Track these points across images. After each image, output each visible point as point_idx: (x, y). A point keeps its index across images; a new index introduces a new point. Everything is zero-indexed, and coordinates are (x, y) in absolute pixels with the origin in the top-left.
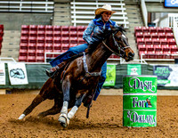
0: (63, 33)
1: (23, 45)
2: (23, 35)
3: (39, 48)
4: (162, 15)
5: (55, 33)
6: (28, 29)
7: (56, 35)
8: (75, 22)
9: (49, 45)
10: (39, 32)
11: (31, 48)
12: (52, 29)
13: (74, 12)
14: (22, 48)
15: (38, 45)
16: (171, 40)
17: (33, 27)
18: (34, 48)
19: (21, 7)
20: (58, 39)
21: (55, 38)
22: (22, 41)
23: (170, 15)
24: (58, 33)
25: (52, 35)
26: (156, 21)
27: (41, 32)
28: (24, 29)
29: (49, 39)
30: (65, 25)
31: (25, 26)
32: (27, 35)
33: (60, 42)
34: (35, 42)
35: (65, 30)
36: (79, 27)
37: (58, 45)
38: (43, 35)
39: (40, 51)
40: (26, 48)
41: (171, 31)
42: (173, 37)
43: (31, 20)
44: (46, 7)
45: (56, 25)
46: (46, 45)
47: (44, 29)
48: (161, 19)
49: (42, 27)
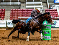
0: (23, 11)
1: (11, 15)
2: (11, 12)
3: (16, 16)
4: (54, 5)
5: (21, 11)
6: (13, 10)
7: (21, 12)
8: (27, 8)
9: (19, 15)
10: (16, 11)
11: (14, 16)
12: (20, 10)
13: (27, 5)
14: (11, 16)
15: (16, 15)
16: (57, 13)
17: (14, 9)
18: (15, 16)
19: (10, 4)
20: (22, 13)
21: (21, 13)
22: (11, 14)
23: (56, 5)
24: (22, 11)
25: (20, 12)
26: (52, 7)
27: (17, 11)
28: (11, 10)
29: (19, 13)
30: (24, 9)
31: (12, 9)
32: (13, 12)
33: (22, 14)
34: (15, 14)
35: (24, 10)
36: (28, 9)
37: (22, 15)
38: (17, 12)
39: (17, 17)
40: (12, 16)
41: (56, 10)
42: (57, 12)
43: (14, 7)
44: (18, 4)
45: (21, 9)
46: (18, 15)
47: (17, 10)
48: (53, 7)
49: (17, 9)
